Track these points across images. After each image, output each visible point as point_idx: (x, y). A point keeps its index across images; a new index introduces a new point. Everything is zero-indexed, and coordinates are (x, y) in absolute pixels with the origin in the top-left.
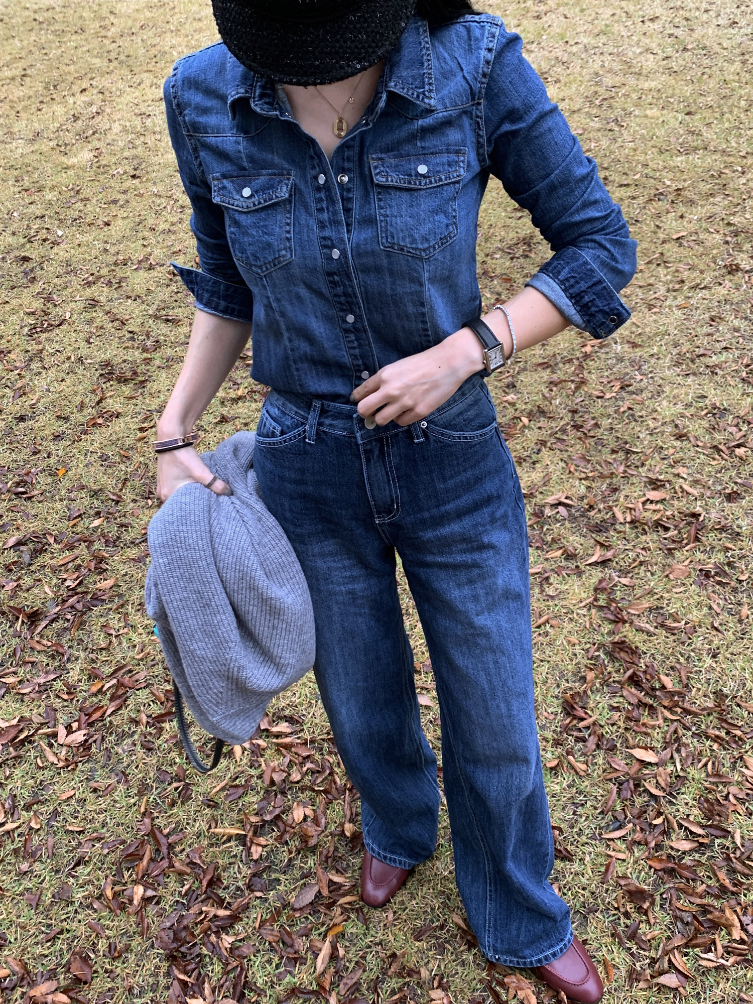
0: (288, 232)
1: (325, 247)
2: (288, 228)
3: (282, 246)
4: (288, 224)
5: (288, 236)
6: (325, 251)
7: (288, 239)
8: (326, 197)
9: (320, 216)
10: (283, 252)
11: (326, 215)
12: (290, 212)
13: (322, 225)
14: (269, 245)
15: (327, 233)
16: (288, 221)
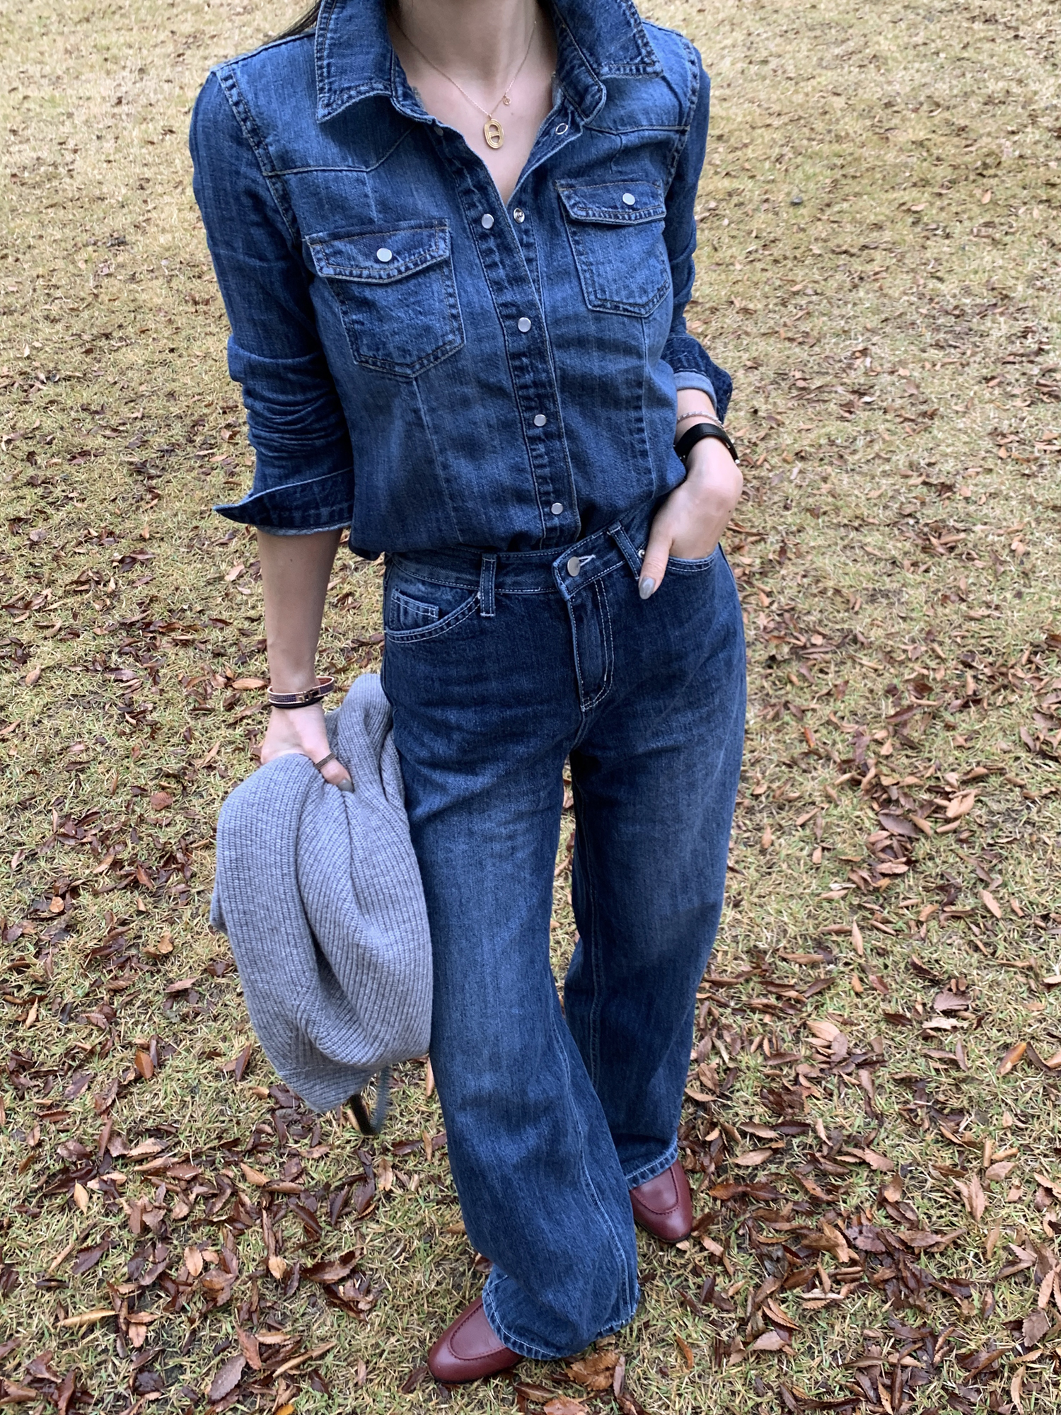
0: (453, 306)
1: (508, 317)
2: (452, 301)
3: (448, 328)
4: (451, 295)
5: (454, 311)
6: (508, 323)
7: (455, 317)
8: (498, 246)
9: (493, 275)
10: (451, 337)
11: (502, 272)
12: (449, 278)
13: (498, 286)
14: (428, 329)
15: (508, 296)
16: (450, 290)
